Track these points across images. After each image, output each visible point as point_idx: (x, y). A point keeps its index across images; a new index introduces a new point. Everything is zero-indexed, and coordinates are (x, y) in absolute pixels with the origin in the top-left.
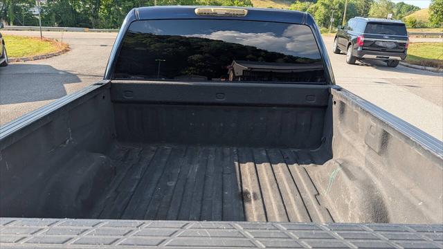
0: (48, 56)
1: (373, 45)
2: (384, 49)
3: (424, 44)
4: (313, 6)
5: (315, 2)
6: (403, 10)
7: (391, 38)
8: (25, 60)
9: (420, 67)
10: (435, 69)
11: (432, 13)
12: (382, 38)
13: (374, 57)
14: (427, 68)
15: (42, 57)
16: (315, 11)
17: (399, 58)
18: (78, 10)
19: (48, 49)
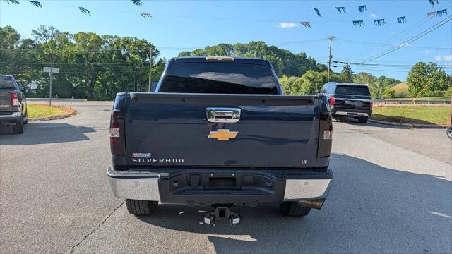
0: (60, 117)
1: (343, 103)
2: (353, 107)
3: (394, 107)
4: (299, 79)
5: (301, 76)
6: (385, 83)
7: (357, 97)
8: (42, 120)
9: (387, 123)
10: (399, 124)
11: (411, 85)
12: (350, 97)
13: (346, 113)
14: (392, 123)
15: (56, 118)
16: (301, 84)
17: (366, 115)
18: (74, 85)
19: (58, 112)
